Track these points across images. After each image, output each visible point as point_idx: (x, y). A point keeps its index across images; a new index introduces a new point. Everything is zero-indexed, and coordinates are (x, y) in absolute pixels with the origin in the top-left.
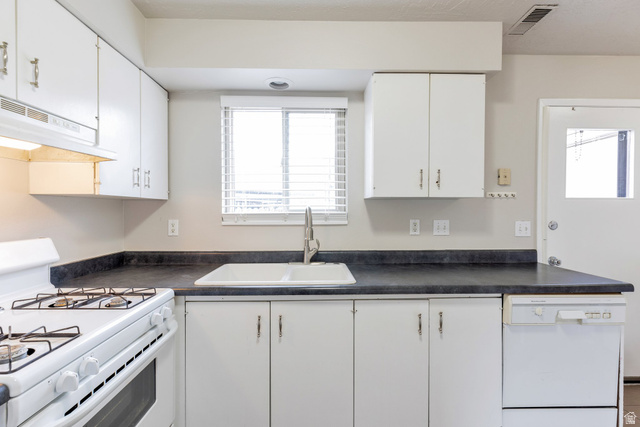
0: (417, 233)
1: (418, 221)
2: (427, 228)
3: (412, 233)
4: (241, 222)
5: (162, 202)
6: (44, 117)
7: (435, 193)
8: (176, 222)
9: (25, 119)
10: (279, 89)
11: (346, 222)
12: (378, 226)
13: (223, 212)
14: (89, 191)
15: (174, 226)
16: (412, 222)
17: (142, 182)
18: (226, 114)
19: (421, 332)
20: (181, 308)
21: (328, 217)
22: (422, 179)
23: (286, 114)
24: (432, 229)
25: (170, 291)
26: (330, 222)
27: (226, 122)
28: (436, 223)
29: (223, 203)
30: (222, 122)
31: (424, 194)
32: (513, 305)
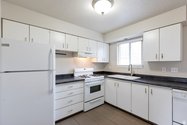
0: (165, 71)
1: (165, 68)
3: (163, 71)
4: (120, 67)
5: (108, 63)
6: (91, 54)
7: (161, 60)
8: (110, 66)
10: (126, 40)
11: (142, 67)
13: (118, 65)
15: (110, 67)
16: (163, 68)
17: (104, 60)
18: (119, 46)
19: (146, 93)
20: (105, 79)
21: (138, 66)
22: (156, 56)
23: (130, 43)
24: (170, 70)
25: (104, 76)
26: (139, 67)
27: (118, 47)
28: (172, 69)
29: (118, 63)
30: (117, 48)
31: (158, 60)
32: (174, 92)
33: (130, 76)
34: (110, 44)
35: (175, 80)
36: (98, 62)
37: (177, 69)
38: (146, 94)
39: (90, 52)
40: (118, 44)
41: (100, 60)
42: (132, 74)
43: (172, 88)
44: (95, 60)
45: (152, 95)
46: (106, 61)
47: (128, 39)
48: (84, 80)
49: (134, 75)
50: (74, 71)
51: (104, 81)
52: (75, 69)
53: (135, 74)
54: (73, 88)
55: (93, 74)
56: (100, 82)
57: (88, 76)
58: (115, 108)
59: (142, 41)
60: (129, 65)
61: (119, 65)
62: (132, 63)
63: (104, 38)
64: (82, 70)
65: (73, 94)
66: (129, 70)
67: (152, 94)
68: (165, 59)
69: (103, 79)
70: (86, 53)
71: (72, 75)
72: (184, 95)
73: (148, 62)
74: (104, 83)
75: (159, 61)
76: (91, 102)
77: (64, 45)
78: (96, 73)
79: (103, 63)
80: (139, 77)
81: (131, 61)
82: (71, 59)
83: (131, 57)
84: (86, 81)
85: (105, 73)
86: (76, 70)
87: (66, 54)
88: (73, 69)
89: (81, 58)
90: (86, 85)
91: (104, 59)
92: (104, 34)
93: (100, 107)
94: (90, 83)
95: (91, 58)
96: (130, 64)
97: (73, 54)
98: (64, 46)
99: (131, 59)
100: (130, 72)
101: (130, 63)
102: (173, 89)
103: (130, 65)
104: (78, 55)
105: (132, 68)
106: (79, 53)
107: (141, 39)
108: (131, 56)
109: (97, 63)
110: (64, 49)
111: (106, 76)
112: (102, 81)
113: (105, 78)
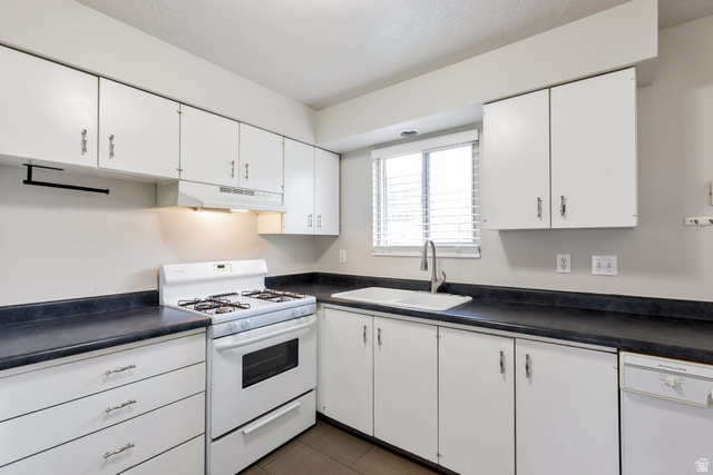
0: (568, 270)
1: (568, 257)
2: (583, 265)
3: (559, 270)
4: (388, 254)
6: (252, 193)
8: (344, 252)
9: (243, 196)
10: (410, 136)
11: (478, 255)
12: (515, 261)
13: (375, 244)
14: (277, 231)
15: (343, 254)
16: (559, 257)
17: (315, 223)
18: (378, 163)
19: (503, 370)
20: (321, 312)
21: (459, 250)
22: (539, 208)
23: (426, 155)
24: (589, 266)
25: (313, 299)
26: (462, 255)
27: (378, 170)
28: (595, 260)
29: (375, 237)
30: (374, 171)
31: (544, 224)
32: (626, 364)
33: (430, 290)
34: (341, 156)
35: (609, 308)
36: (286, 231)
37: (613, 260)
38: (504, 378)
39: (244, 185)
40: (375, 154)
41: (298, 225)
42: (435, 286)
43: (615, 350)
44: (272, 225)
45: (530, 383)
46: (327, 228)
47: (419, 132)
48: (207, 324)
49: (446, 289)
50: (159, 277)
51: (312, 319)
52: (165, 267)
53: (449, 284)
54: (136, 374)
55: (262, 288)
56: (293, 325)
57: (233, 300)
58: (364, 446)
59: (476, 144)
60: (422, 244)
61: (382, 244)
62: (437, 237)
63: (315, 129)
64: (208, 269)
65: (136, 409)
66: (426, 268)
67: (528, 375)
68: (573, 221)
69: (307, 309)
70: (224, 189)
71: (150, 301)
72: (671, 379)
73: (501, 231)
74: (316, 328)
75: (550, 230)
76: (247, 430)
77: (91, 137)
78: (279, 285)
79: (315, 236)
80: (463, 295)
81: (432, 228)
82: (148, 218)
83: (432, 213)
84: (216, 329)
85: (322, 283)
86: (172, 272)
87: (107, 192)
88: (156, 266)
89: (200, 214)
90: (220, 350)
91: (315, 219)
92: (316, 109)
93: (297, 448)
94: (242, 338)
95: (257, 213)
96: (430, 239)
97: (156, 191)
98: (85, 142)
99: (432, 221)
100: (426, 276)
101: (427, 235)
102: (622, 353)
103: (429, 245)
104: (180, 197)
105: (434, 257)
106: (182, 187)
107: (472, 135)
108: (432, 206)
109: (281, 235)
110: (88, 161)
111: (323, 295)
112: (304, 322)
113: (318, 307)
